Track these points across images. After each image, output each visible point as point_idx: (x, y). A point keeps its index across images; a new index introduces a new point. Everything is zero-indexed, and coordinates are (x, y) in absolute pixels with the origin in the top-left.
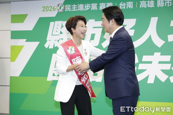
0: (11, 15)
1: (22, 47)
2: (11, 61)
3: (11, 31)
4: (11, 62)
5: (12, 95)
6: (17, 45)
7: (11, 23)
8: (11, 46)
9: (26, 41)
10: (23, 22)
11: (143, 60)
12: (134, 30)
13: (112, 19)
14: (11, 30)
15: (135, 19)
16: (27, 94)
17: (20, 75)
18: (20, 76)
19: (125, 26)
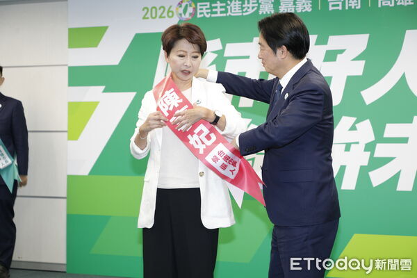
0: (69, 29)
1: (95, 104)
2: (69, 139)
3: (69, 67)
4: (69, 141)
5: (72, 220)
6: (84, 100)
7: (69, 47)
8: (69, 103)
9: (104, 91)
10: (96, 46)
11: (386, 135)
12: (364, 62)
13: (280, 46)
14: (69, 65)
15: (367, 36)
16: (105, 219)
17: (92, 173)
18: (90, 174)
19: (341, 52)
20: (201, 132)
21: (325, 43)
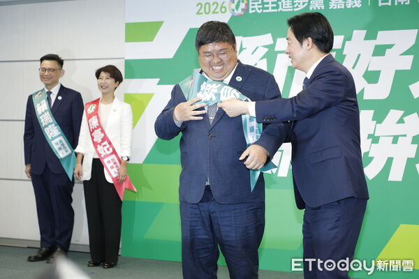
0: (126, 24)
1: (150, 96)
3: (126, 61)
6: (139, 92)
8: (125, 95)
9: (159, 84)
10: (152, 40)
12: (412, 57)
13: (306, 38)
14: (126, 58)
15: (416, 31)
16: (162, 204)
18: (144, 162)
19: (390, 46)
20: (105, 145)
21: (375, 38)
